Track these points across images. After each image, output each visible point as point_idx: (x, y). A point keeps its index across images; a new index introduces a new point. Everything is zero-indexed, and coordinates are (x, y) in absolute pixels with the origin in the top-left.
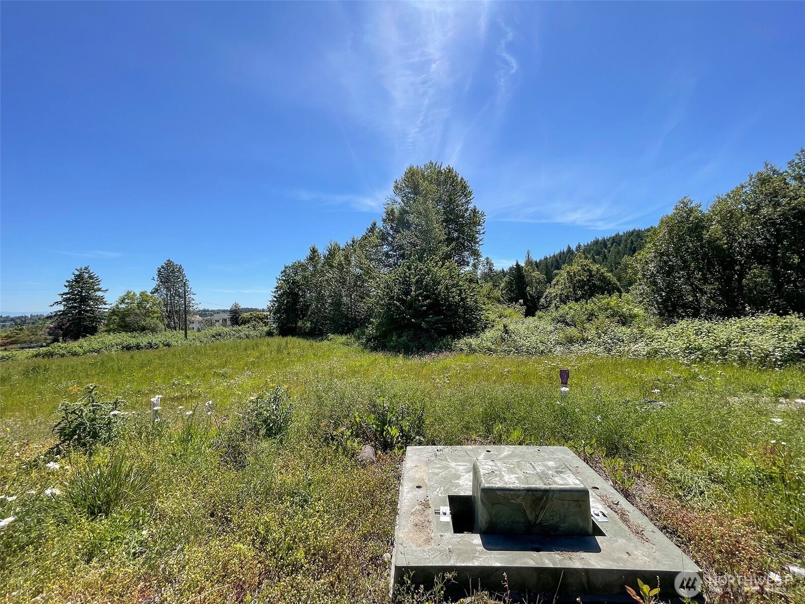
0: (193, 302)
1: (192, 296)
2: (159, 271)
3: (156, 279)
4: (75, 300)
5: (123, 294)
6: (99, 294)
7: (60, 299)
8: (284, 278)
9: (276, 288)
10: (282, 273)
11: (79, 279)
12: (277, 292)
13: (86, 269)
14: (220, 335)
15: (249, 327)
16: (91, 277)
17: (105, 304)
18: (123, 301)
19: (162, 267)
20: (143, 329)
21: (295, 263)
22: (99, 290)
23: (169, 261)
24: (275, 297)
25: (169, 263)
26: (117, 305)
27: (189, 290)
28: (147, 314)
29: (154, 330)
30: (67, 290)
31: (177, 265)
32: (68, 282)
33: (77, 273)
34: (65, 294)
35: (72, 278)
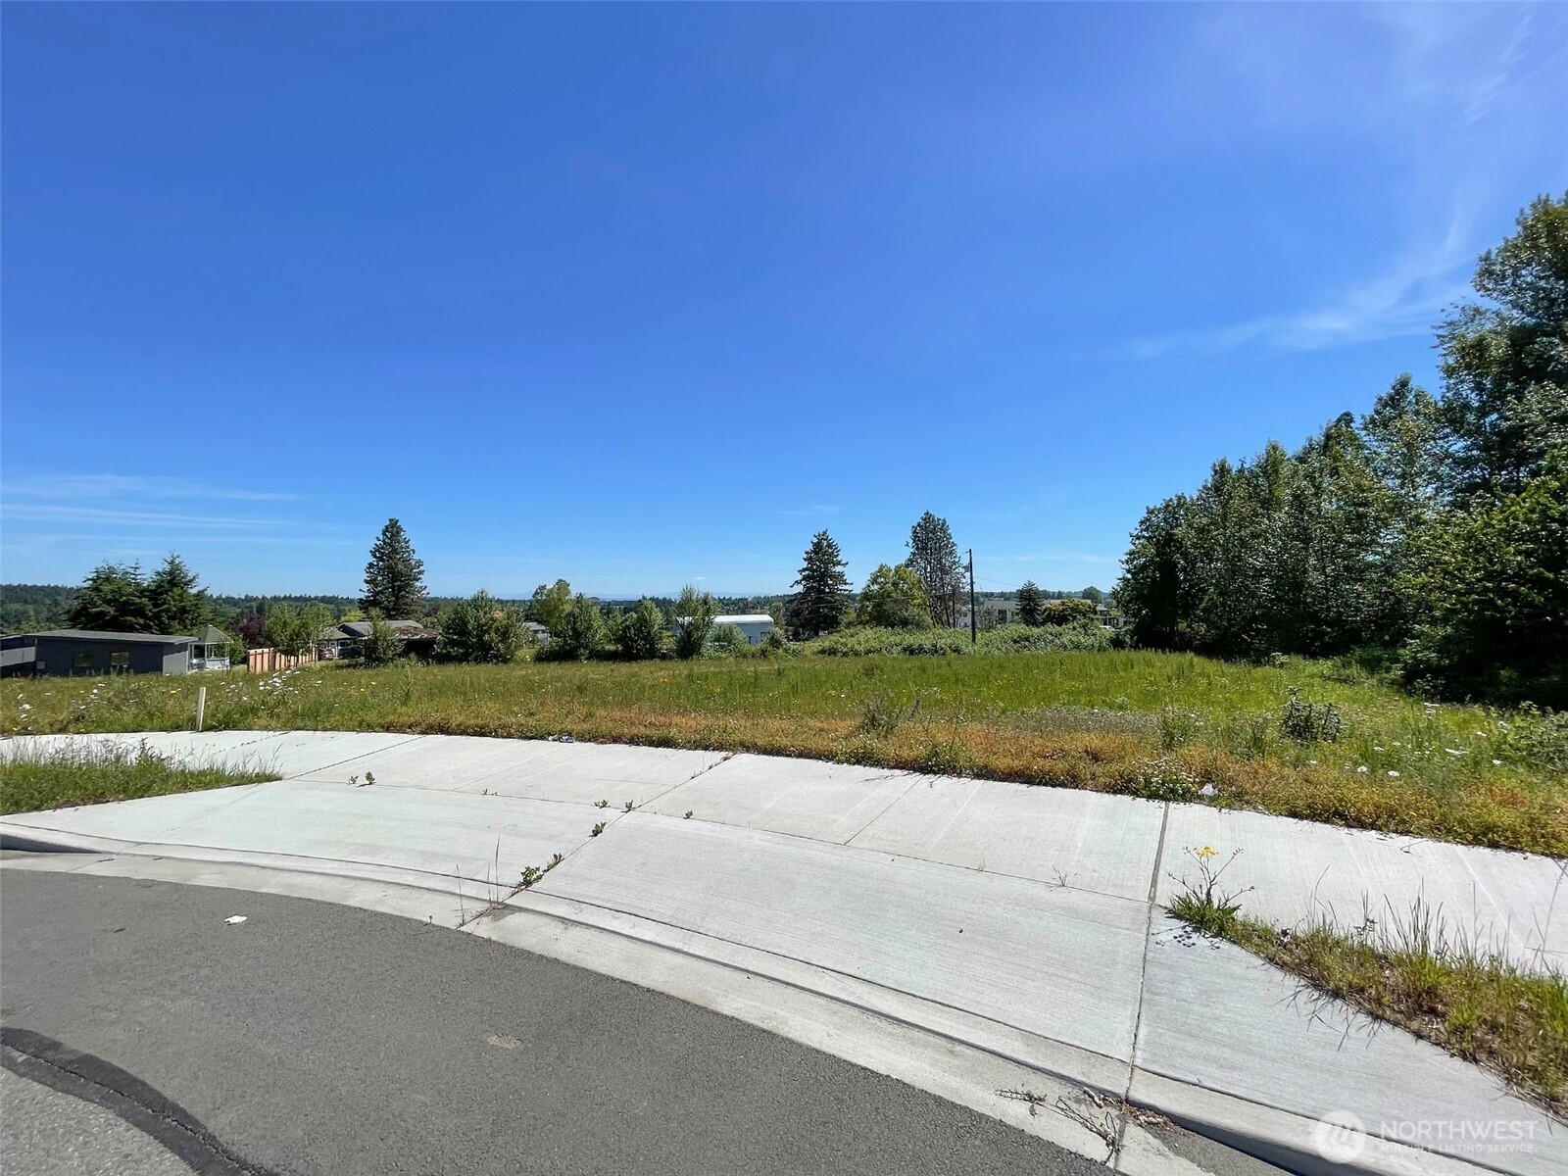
2: (915, 532)
3: (910, 545)
4: (813, 577)
6: (838, 569)
7: (800, 577)
8: (1145, 533)
9: (1130, 555)
10: (1142, 523)
11: (818, 547)
12: (1132, 561)
13: (824, 533)
14: (1027, 639)
15: (1074, 628)
16: (829, 546)
17: (846, 584)
18: (874, 581)
19: (919, 525)
20: (905, 623)
21: (1171, 500)
22: (839, 563)
23: (927, 513)
24: (1128, 571)
25: (928, 518)
26: (869, 586)
28: (908, 597)
29: (919, 626)
30: (805, 565)
31: (939, 520)
32: (806, 553)
33: (816, 541)
34: (804, 570)
35: (810, 547)
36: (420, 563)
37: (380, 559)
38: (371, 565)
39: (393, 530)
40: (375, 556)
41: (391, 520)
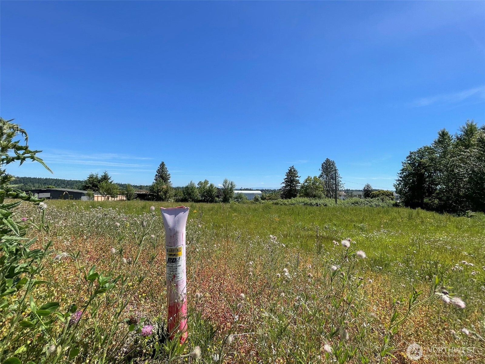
0: (340, 182)
1: (340, 179)
2: (322, 165)
3: (321, 170)
4: (288, 181)
5: (306, 178)
6: (297, 178)
7: (284, 181)
8: (409, 162)
9: (402, 170)
10: (407, 157)
11: (290, 171)
12: (403, 173)
13: (293, 167)
14: (357, 203)
15: (378, 200)
16: (294, 171)
17: (300, 184)
18: (306, 182)
19: (324, 163)
20: (315, 196)
21: (421, 148)
22: (297, 177)
23: (327, 159)
24: (401, 177)
25: (328, 160)
26: (304, 183)
27: (338, 175)
28: (317, 188)
29: (320, 197)
30: (286, 177)
31: (331, 161)
32: (286, 173)
33: (290, 169)
34: (286, 179)
35: (288, 171)
36: (169, 175)
37: (159, 173)
38: (156, 175)
39: (163, 165)
40: (158, 172)
41: (162, 162)
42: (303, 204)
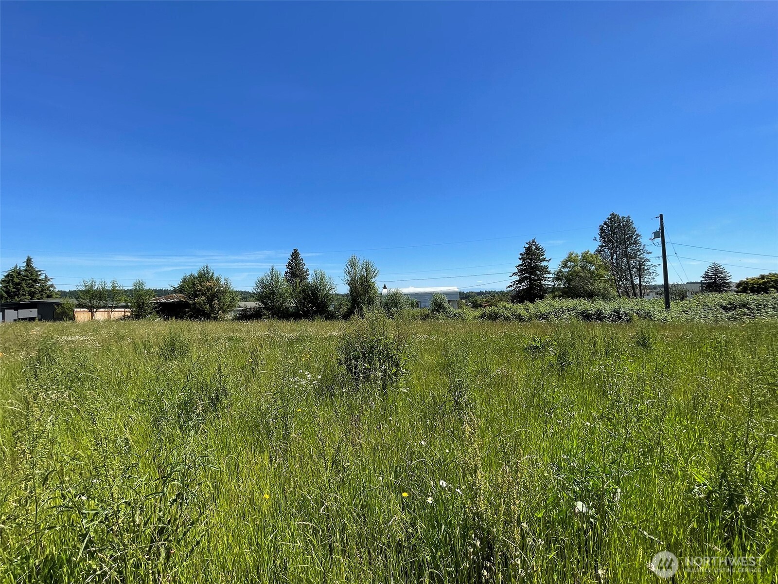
0: (649, 263)
1: (646, 256)
2: (602, 229)
3: (598, 239)
4: (526, 270)
5: (565, 257)
6: (544, 264)
7: (517, 270)
11: (529, 250)
13: (533, 241)
16: (537, 248)
17: (549, 273)
18: (565, 265)
19: (605, 223)
20: (591, 295)
22: (544, 260)
23: (613, 214)
25: (613, 218)
27: (641, 248)
29: (605, 297)
30: (520, 262)
31: (623, 218)
32: (521, 254)
33: (527, 246)
34: (520, 266)
35: (523, 251)
37: (291, 269)
38: (287, 272)
39: (295, 255)
40: (288, 268)
41: (295, 250)
42: (573, 313)
